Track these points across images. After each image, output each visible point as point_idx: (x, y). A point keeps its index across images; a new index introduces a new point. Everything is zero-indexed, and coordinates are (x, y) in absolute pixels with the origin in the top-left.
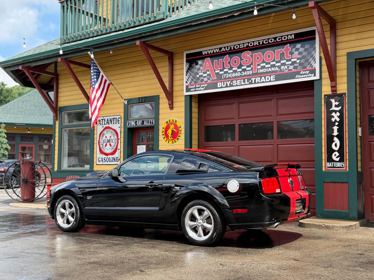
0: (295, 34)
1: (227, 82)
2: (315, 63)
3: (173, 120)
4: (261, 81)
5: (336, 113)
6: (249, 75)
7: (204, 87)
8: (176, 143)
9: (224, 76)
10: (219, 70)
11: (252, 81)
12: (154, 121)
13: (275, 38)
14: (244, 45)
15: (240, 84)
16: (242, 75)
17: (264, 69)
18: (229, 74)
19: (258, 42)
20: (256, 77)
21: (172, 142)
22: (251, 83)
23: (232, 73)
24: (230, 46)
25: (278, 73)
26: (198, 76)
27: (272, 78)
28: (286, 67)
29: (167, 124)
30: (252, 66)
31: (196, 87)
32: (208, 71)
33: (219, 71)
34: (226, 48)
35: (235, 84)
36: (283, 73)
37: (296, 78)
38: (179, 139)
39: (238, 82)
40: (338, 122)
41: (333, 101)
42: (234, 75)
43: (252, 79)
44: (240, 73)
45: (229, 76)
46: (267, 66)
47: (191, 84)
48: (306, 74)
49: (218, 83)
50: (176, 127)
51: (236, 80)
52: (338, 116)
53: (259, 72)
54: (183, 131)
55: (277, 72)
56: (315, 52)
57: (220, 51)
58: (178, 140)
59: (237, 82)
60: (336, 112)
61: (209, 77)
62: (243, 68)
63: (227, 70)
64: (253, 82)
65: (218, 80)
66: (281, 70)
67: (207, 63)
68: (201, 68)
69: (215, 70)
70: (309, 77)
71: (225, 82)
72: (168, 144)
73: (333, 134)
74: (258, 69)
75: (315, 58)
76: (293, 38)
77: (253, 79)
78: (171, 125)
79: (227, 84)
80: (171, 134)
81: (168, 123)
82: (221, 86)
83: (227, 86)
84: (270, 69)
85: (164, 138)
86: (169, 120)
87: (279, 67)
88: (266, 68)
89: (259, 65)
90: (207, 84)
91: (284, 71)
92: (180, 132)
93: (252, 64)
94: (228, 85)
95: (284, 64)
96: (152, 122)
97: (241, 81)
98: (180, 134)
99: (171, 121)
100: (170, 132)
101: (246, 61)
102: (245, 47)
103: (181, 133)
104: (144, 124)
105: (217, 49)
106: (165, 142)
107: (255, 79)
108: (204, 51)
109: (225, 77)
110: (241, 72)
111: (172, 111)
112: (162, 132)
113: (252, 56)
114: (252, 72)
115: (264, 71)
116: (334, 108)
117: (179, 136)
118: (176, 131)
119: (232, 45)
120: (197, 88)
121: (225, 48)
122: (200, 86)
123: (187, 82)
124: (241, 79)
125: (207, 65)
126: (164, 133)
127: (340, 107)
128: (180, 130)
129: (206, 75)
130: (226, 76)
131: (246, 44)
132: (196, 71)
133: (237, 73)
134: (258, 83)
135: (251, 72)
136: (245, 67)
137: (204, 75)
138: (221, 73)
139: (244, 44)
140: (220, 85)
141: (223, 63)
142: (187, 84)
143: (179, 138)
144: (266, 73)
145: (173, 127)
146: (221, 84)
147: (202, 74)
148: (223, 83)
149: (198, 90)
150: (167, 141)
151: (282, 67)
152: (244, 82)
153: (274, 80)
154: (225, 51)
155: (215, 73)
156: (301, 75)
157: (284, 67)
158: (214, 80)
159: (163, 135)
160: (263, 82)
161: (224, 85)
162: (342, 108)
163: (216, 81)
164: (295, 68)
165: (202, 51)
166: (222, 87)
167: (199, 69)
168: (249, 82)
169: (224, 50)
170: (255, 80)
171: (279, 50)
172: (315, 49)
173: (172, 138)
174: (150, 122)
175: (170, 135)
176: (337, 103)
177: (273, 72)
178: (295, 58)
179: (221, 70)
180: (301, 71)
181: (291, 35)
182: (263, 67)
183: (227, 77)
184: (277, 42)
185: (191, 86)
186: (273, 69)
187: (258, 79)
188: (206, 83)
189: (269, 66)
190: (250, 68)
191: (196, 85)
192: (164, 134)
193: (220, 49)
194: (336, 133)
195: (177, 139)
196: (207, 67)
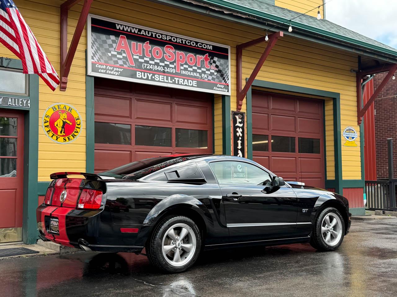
0: (213, 46)
1: (148, 74)
2: (228, 80)
3: (65, 106)
4: (184, 84)
5: (239, 129)
6: (172, 73)
7: (118, 71)
8: (70, 141)
9: (144, 65)
10: (137, 55)
11: (175, 80)
12: (29, 102)
13: (197, 43)
14: (166, 37)
15: (163, 81)
16: (165, 70)
17: (187, 72)
18: (150, 64)
19: (181, 40)
20: (179, 78)
21: (64, 139)
22: (174, 83)
23: (154, 65)
24: (151, 32)
25: (199, 80)
26: (110, 54)
27: (194, 83)
28: (206, 76)
29: (54, 111)
30: (175, 64)
31: (107, 68)
32: (125, 53)
33: (137, 57)
34: (147, 32)
35: (157, 79)
36: (203, 81)
37: (214, 89)
38: (76, 136)
39: (161, 78)
40: (241, 137)
41: (237, 117)
42: (156, 68)
43: (175, 78)
44: (162, 68)
45: (150, 67)
46: (189, 69)
47: (100, 62)
48: (221, 88)
49: (138, 72)
50: (71, 117)
51: (159, 75)
52: (241, 131)
53: (182, 73)
54: (83, 125)
55: (198, 78)
56: (228, 69)
57: (139, 33)
58: (74, 137)
59: (159, 77)
60: (239, 127)
61: (125, 61)
62: (166, 63)
63: (148, 59)
64: (177, 83)
65: (137, 68)
66: (202, 77)
67: (123, 42)
68: (114, 45)
69: (133, 55)
70: (224, 91)
71: (146, 74)
72: (56, 141)
73: (238, 147)
74: (181, 70)
75: (228, 76)
76: (212, 49)
77: (177, 79)
78: (61, 114)
79: (148, 76)
80: (62, 128)
81: (56, 109)
82: (140, 77)
83: (147, 79)
84: (192, 73)
85: (48, 132)
86: (58, 106)
87: (200, 74)
88: (189, 71)
89: (182, 65)
90: (122, 70)
91: (204, 79)
92: (77, 126)
93: (175, 62)
94: (150, 78)
95: (204, 72)
96: (25, 102)
97: (164, 78)
98: (77, 129)
99: (62, 107)
100: (59, 124)
101: (170, 56)
102: (168, 39)
103: (79, 128)
104: (9, 103)
105: (136, 29)
106: (51, 138)
107: (178, 79)
108: (118, 24)
109: (145, 67)
110: (164, 67)
111: (62, 93)
112: (45, 122)
113: (175, 53)
114: (176, 71)
115: (187, 74)
116: (238, 124)
117: (75, 132)
118: (71, 124)
119: (154, 32)
120: (108, 71)
121: (145, 31)
122: (113, 69)
123: (93, 58)
124: (164, 76)
125: (123, 45)
126: (48, 124)
127: (242, 124)
128: (78, 123)
129: (121, 57)
130: (147, 66)
131: (169, 37)
132: (106, 46)
133: (159, 67)
134: (181, 84)
135: (174, 70)
136: (168, 63)
137: (118, 56)
138: (140, 60)
139: (166, 35)
140: (139, 75)
141: (143, 50)
142: (93, 60)
143: (76, 134)
144: (189, 76)
145: (66, 117)
146: (141, 75)
147: (116, 53)
148: (143, 73)
149: (110, 74)
150: (55, 137)
151: (203, 74)
152: (167, 79)
153: (196, 86)
154: (145, 36)
155: (133, 58)
156: (218, 88)
157: (204, 75)
158: (132, 67)
159: (46, 126)
160: (186, 85)
161: (144, 76)
162: (243, 125)
163: (134, 69)
164: (213, 79)
165: (115, 23)
166: (142, 78)
167: (111, 46)
168: (172, 81)
169: (145, 34)
170: (178, 81)
171: (200, 56)
172: (228, 66)
173: (63, 134)
174: (20, 102)
175: (59, 129)
176: (240, 120)
177: (195, 77)
178: (213, 70)
179: (140, 58)
180: (217, 84)
181: (210, 45)
182: (186, 69)
183: (148, 68)
184: (198, 47)
185: (99, 65)
186: (195, 74)
187: (181, 81)
188: (121, 67)
189: (191, 69)
190: (173, 66)
191: (106, 66)
192: (48, 126)
193: (140, 30)
194: (240, 147)
195: (72, 135)
196: (122, 47)
